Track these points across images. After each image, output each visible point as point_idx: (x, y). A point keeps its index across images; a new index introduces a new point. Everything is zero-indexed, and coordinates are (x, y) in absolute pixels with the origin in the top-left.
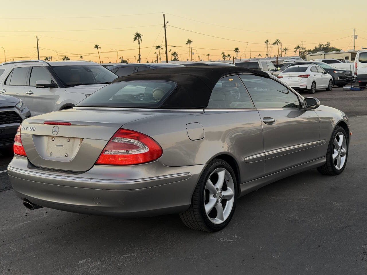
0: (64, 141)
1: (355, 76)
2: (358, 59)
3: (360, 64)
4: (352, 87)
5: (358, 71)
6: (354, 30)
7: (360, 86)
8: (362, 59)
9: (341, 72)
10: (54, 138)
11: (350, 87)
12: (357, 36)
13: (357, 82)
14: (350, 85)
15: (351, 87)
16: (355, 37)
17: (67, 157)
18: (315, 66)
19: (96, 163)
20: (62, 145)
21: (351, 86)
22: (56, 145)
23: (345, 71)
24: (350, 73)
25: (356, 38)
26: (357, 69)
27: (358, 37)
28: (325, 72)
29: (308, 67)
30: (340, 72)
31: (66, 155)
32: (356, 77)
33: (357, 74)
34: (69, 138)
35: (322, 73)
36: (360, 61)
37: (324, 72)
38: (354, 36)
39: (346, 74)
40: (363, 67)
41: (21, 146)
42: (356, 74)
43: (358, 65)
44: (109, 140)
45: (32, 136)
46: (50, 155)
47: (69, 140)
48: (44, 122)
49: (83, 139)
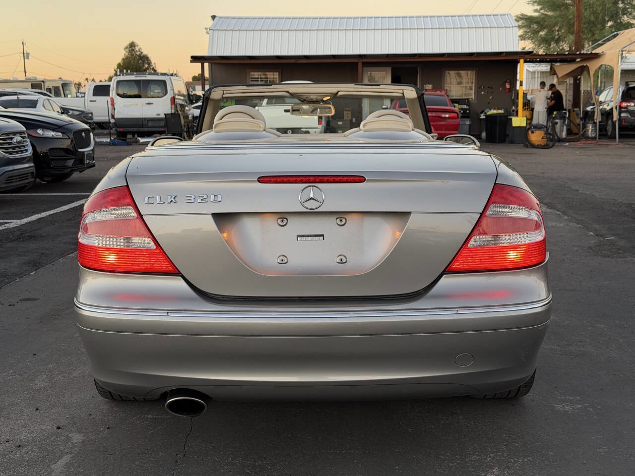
0: (326, 226)
1: (112, 121)
2: (114, 91)
3: (119, 101)
4: (112, 139)
5: (115, 111)
6: (23, 43)
7: (117, 137)
8: (121, 92)
9: (77, 113)
10: (287, 219)
11: (108, 140)
12: (29, 54)
13: (116, 131)
14: (109, 136)
15: (111, 139)
16: (25, 55)
17: (345, 263)
18: (48, 99)
19: (448, 271)
20: (323, 235)
22: (298, 236)
23: (83, 112)
24: (90, 115)
25: (28, 58)
26: (114, 109)
27: (30, 57)
28: (62, 111)
29: (37, 101)
30: (74, 112)
31: (340, 257)
32: (114, 123)
33: (116, 117)
35: (58, 112)
36: (118, 95)
37: (60, 112)
38: (24, 53)
39: (85, 117)
40: (124, 106)
41: (155, 247)
42: (113, 116)
43: (115, 102)
44: (481, 212)
45: (210, 217)
46: (278, 263)
47: (344, 220)
48: (259, 178)
49: (409, 213)
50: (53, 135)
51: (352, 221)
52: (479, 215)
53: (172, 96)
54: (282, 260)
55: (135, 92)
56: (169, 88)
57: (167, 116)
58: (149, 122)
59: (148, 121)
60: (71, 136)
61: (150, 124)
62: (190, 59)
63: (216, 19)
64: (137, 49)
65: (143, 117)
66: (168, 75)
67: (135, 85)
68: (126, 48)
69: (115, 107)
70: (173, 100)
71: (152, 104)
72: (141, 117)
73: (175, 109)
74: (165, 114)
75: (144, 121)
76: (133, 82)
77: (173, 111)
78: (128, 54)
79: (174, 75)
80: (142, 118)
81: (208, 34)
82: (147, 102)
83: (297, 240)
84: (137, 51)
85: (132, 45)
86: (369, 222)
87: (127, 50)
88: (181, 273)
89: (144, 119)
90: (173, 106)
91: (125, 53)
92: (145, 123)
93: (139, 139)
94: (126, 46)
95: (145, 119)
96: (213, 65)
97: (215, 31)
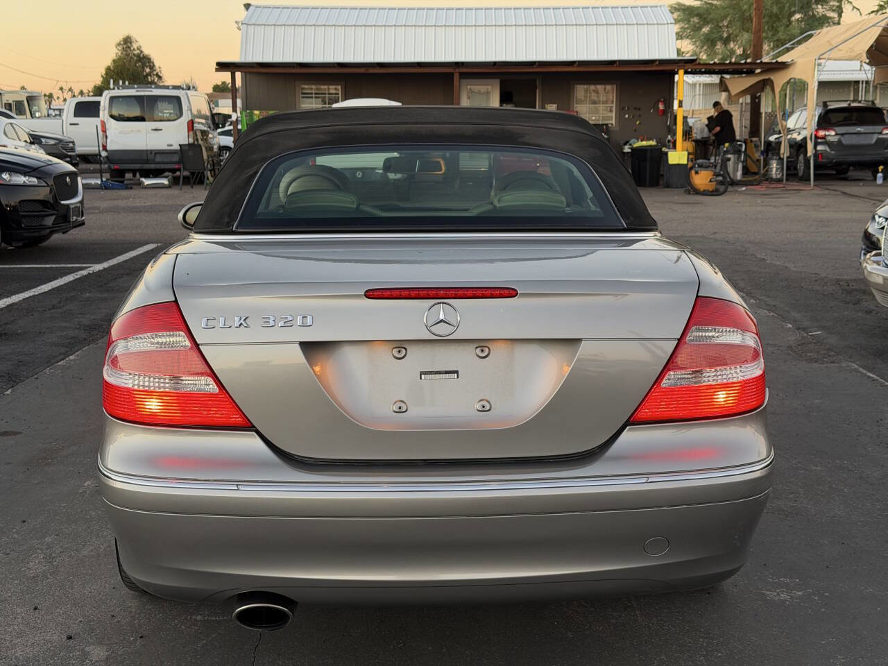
1: (104, 154)
2: (107, 112)
3: (113, 125)
4: (104, 179)
5: (108, 141)
7: (111, 177)
8: (115, 113)
9: (52, 142)
10: (406, 349)
11: (99, 182)
13: (109, 167)
14: (99, 175)
15: (102, 181)
17: (488, 411)
19: (632, 421)
20: (457, 372)
21: (101, 177)
22: (422, 373)
23: (60, 141)
24: (71, 145)
26: (106, 137)
28: (32, 140)
30: (48, 140)
31: (483, 403)
32: (107, 157)
33: (108, 148)
34: (482, 345)
35: (26, 141)
36: (112, 116)
37: (29, 142)
39: (63, 148)
40: (120, 133)
41: (217, 390)
42: (105, 148)
43: (107, 127)
44: (679, 337)
45: (297, 347)
46: (395, 412)
47: (486, 350)
48: (367, 291)
49: (579, 340)
50: (24, 182)
51: (498, 351)
52: (676, 342)
53: (190, 118)
54: (400, 408)
55: (136, 112)
56: (185, 107)
57: (183, 148)
58: (158, 156)
59: (155, 154)
60: (51, 182)
61: (158, 159)
62: (215, 66)
63: (251, 8)
64: (135, 46)
65: (149, 148)
66: (183, 89)
67: (137, 104)
68: (119, 44)
69: (108, 134)
70: (191, 124)
71: (161, 130)
72: (145, 148)
73: (194, 139)
74: (180, 145)
75: (149, 155)
76: (133, 99)
77: (191, 141)
78: (122, 53)
79: (191, 88)
80: (147, 150)
81: (240, 30)
82: (154, 128)
83: (421, 378)
84: (134, 49)
85: (127, 41)
86: (522, 352)
87: (120, 48)
88: (254, 427)
89: (149, 152)
90: (191, 133)
91: (118, 51)
92: (151, 157)
93: (143, 179)
94: (118, 42)
95: (151, 151)
96: (248, 76)
97: (249, 26)
